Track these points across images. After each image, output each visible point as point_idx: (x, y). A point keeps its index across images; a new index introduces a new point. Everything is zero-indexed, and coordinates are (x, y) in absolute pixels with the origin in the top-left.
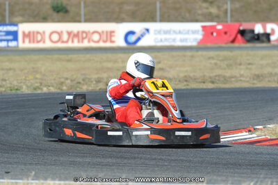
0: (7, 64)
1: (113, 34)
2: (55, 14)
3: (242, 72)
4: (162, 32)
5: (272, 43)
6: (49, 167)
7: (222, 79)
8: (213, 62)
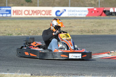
0: (7, 23)
1: (51, 12)
2: (27, 3)
3: (105, 28)
4: (71, 11)
6: (25, 68)
7: (97, 31)
8: (93, 24)
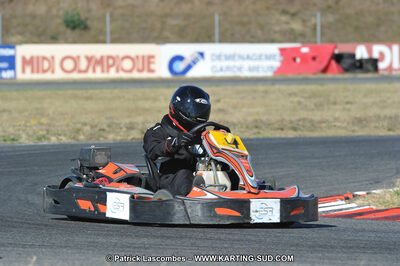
1: (152, 60)
2: (69, 32)
3: (337, 115)
4: (223, 58)
5: (381, 72)
7: (308, 124)
8: (296, 99)
